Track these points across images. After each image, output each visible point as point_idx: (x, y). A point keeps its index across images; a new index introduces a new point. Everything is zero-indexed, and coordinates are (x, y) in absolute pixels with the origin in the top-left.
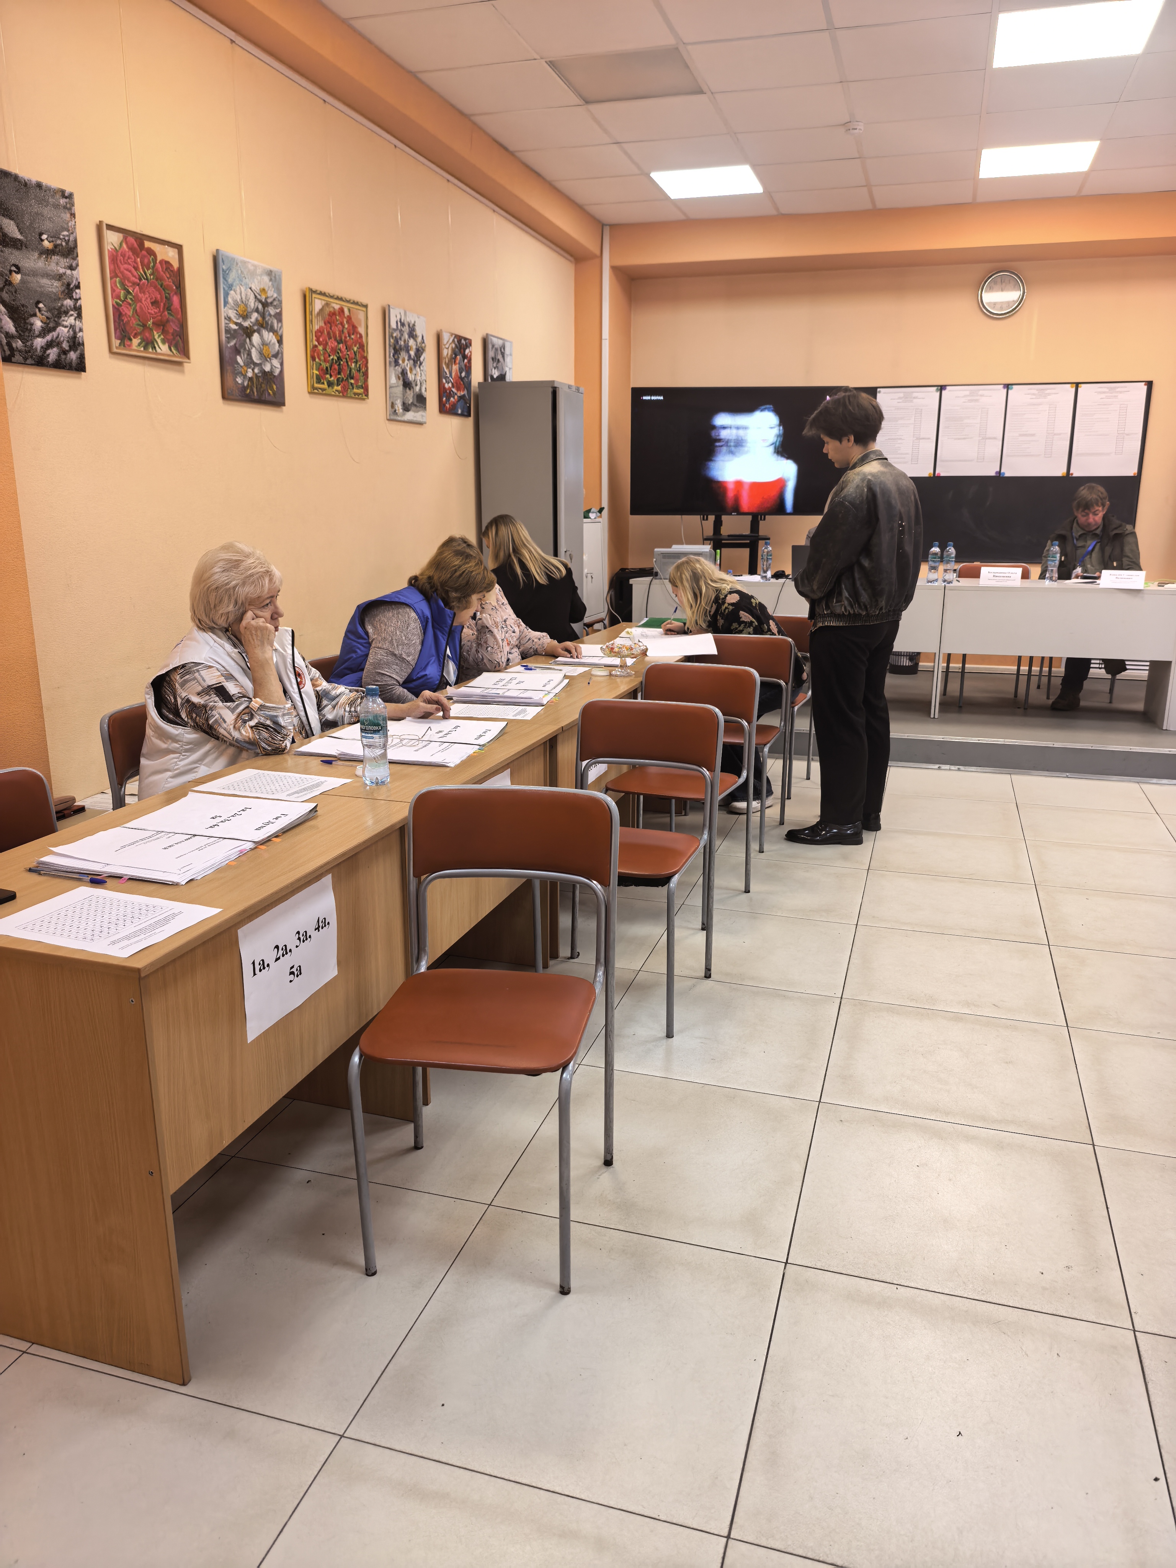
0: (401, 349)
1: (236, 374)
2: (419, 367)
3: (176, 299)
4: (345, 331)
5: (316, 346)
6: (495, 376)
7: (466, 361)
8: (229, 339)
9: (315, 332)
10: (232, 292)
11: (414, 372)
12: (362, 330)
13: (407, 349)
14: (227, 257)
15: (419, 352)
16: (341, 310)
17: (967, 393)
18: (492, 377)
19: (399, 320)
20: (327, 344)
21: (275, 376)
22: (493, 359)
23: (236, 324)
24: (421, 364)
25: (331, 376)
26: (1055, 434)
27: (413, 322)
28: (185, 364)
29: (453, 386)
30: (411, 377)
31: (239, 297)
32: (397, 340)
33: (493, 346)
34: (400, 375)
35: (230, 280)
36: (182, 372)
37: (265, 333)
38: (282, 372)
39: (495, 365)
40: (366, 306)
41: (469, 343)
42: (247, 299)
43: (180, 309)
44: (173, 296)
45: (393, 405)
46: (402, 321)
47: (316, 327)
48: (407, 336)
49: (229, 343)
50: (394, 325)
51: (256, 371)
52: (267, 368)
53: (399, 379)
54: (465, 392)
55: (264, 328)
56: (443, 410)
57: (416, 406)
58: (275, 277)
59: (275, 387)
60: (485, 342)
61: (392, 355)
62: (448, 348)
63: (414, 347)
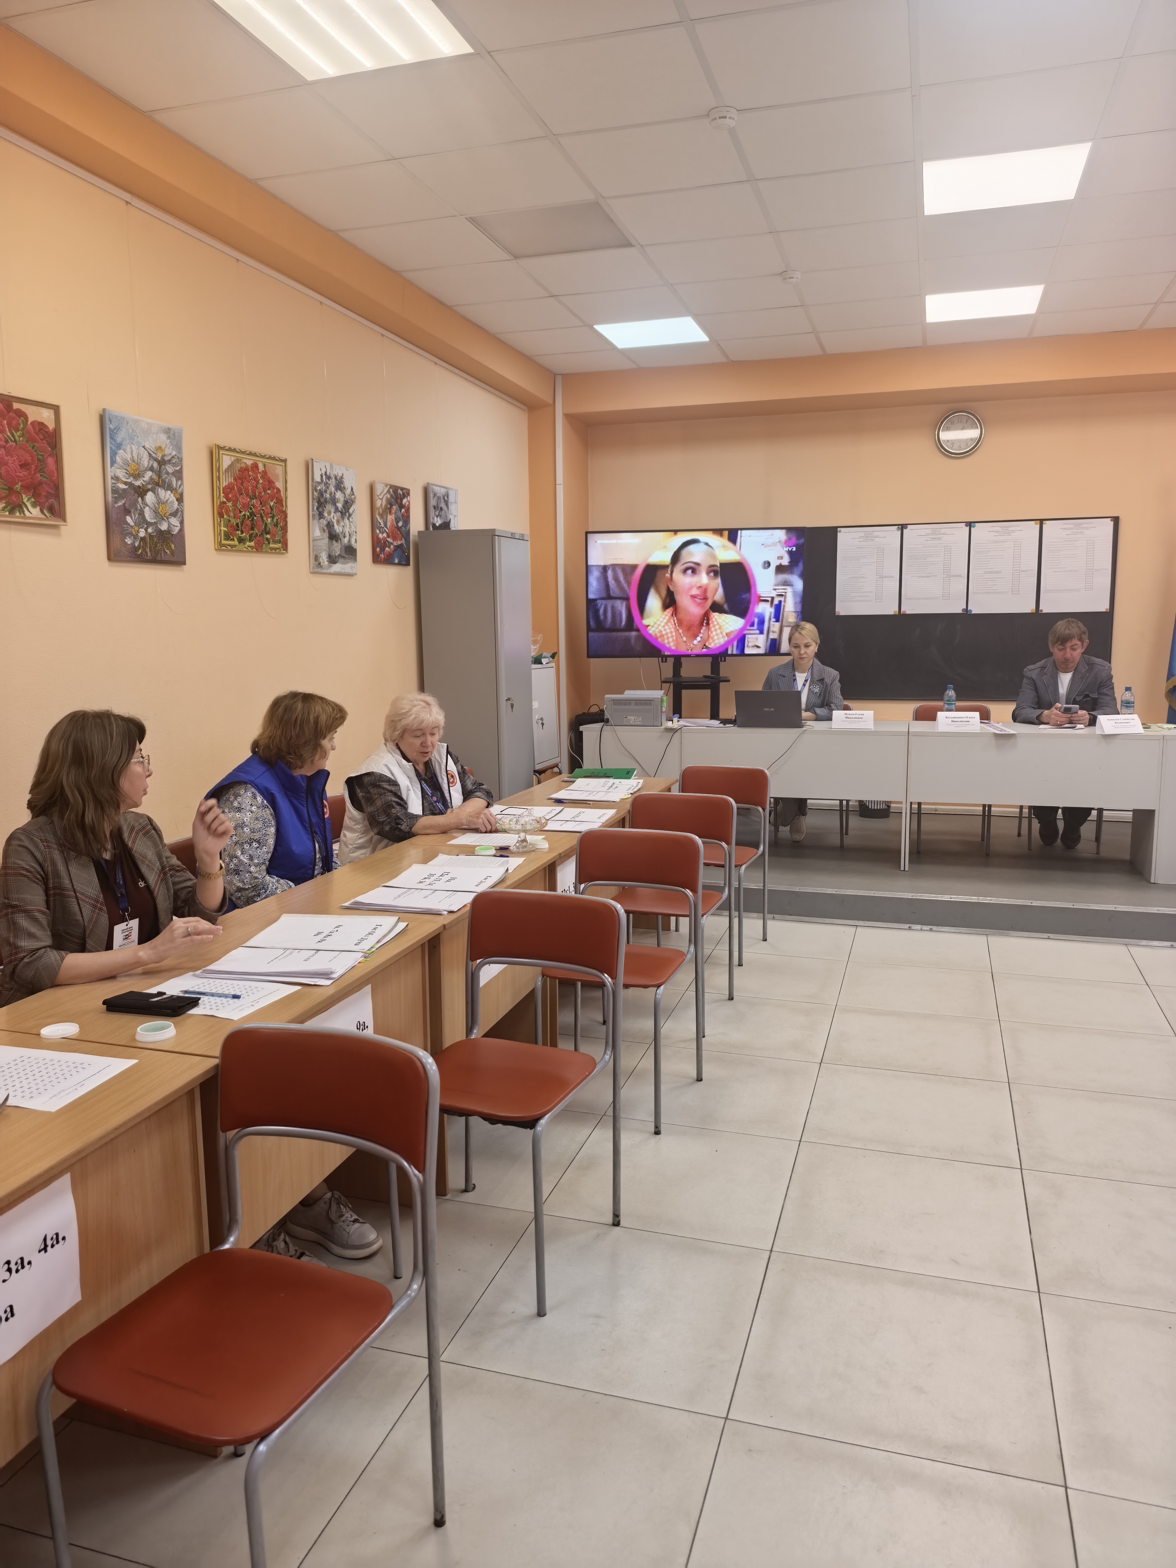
0: (326, 501)
1: (124, 534)
2: (348, 519)
3: (50, 461)
4: (260, 486)
5: (224, 503)
6: (437, 525)
7: (403, 510)
8: (116, 500)
9: (223, 488)
10: (121, 452)
11: (342, 524)
12: (279, 485)
13: (334, 501)
14: (116, 417)
15: (348, 504)
16: (255, 466)
17: (929, 531)
18: (434, 525)
19: (324, 473)
20: (237, 499)
21: (173, 535)
22: (435, 507)
23: (125, 483)
24: (350, 515)
25: (242, 533)
26: (1022, 571)
27: (340, 475)
28: (62, 527)
29: (388, 536)
30: (338, 529)
31: (130, 456)
32: (321, 494)
33: (435, 495)
34: (325, 528)
35: (119, 440)
36: (59, 535)
37: (162, 492)
38: (182, 530)
39: (437, 513)
40: (285, 461)
41: (406, 493)
42: (139, 457)
43: (56, 471)
44: (47, 457)
45: (316, 558)
46: (328, 474)
47: (224, 484)
48: (333, 489)
49: (116, 503)
50: (318, 478)
51: (150, 530)
52: (164, 527)
53: (324, 532)
54: (403, 541)
55: (160, 486)
56: (376, 559)
57: (344, 557)
58: (174, 434)
59: (173, 546)
60: (426, 491)
61: (315, 508)
62: (382, 499)
63: (342, 499)
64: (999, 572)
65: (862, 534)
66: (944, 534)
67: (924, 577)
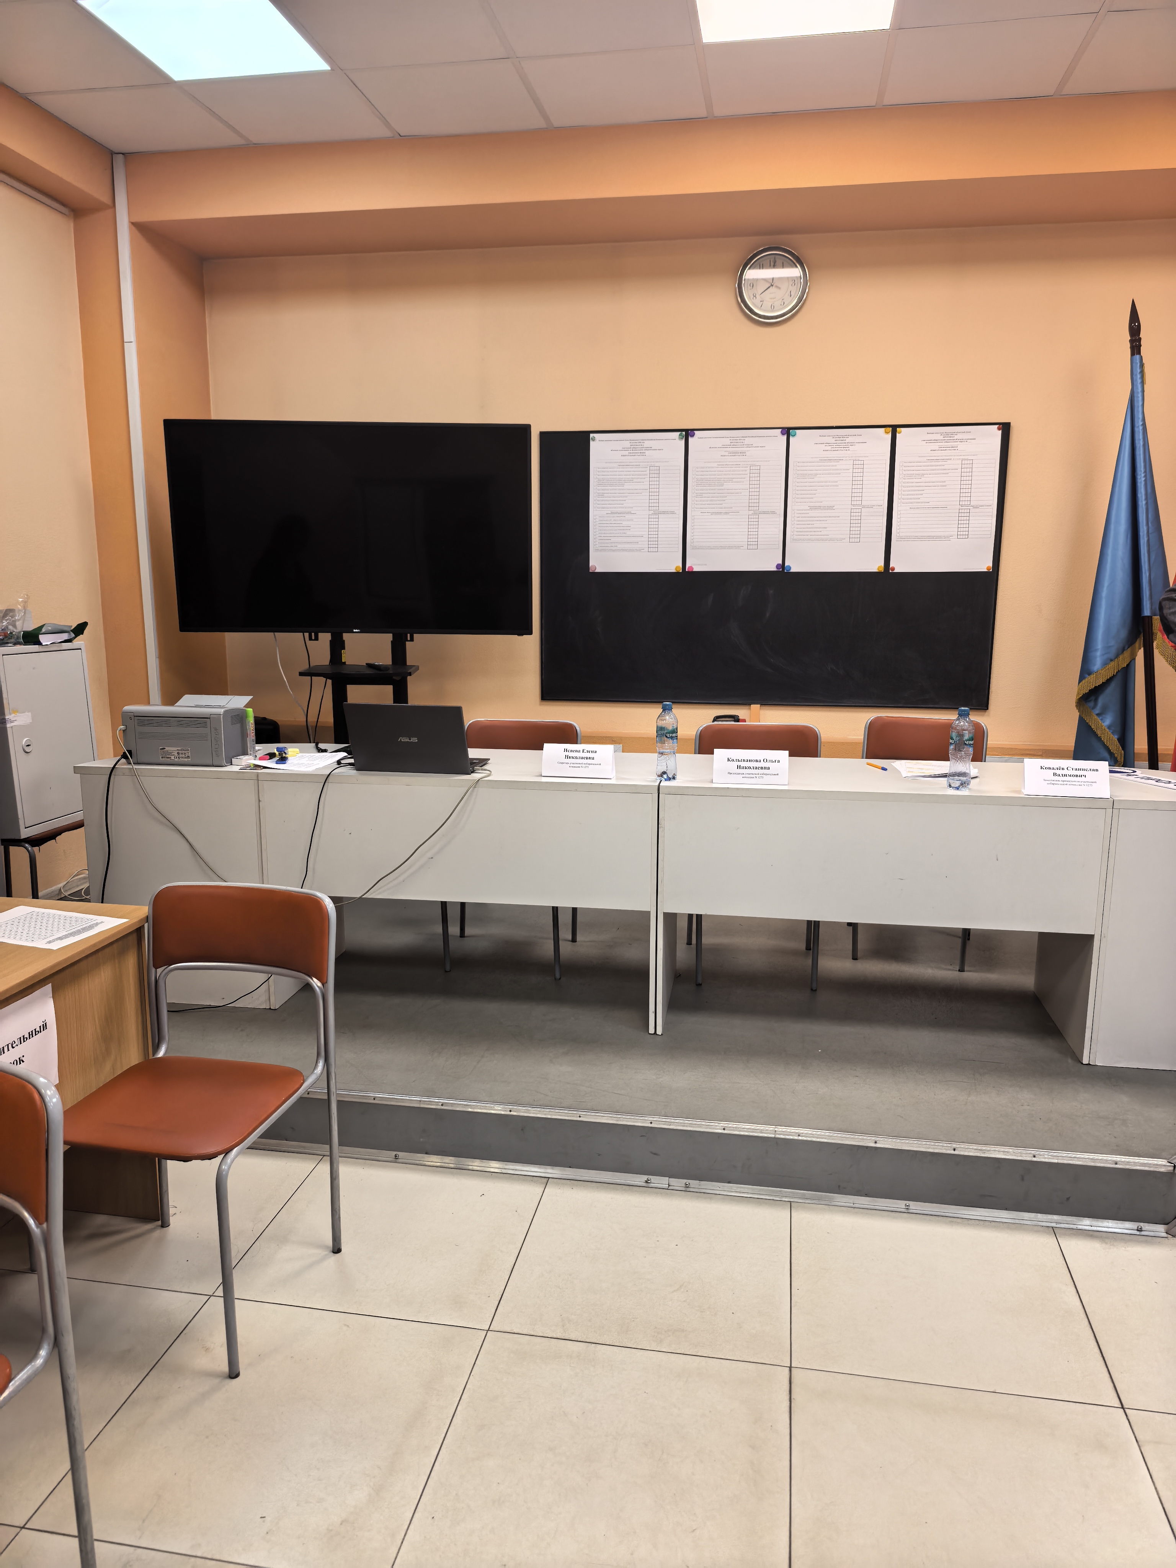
17: (727, 441)
26: (864, 507)
64: (831, 508)
65: (627, 444)
66: (749, 446)
67: (720, 513)
